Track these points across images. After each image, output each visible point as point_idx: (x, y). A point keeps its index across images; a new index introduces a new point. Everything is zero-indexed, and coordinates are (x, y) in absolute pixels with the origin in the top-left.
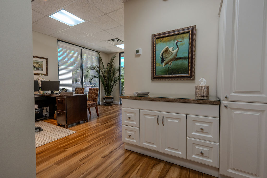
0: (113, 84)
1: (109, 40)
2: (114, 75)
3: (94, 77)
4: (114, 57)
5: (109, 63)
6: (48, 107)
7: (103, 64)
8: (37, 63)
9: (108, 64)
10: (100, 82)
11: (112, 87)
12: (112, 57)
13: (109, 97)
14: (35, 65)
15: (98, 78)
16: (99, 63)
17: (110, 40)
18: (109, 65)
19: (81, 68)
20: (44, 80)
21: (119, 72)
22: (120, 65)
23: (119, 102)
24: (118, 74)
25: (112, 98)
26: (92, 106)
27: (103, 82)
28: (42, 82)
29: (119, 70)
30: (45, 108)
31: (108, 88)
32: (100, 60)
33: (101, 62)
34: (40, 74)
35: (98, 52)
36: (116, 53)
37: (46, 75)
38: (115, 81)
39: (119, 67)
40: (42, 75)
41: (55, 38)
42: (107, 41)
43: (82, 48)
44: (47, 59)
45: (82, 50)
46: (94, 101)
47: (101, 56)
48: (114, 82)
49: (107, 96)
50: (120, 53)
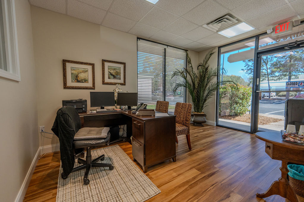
0: (207, 95)
1: (208, 24)
2: (208, 82)
3: (179, 85)
4: (211, 54)
5: (200, 65)
6: (126, 126)
7: (192, 66)
8: (114, 69)
9: (198, 67)
10: (187, 92)
11: (205, 100)
12: (207, 55)
13: (200, 113)
14: (112, 72)
15: (184, 86)
16: (187, 66)
17: (212, 22)
18: (200, 67)
19: (164, 74)
20: (121, 91)
21: (216, 77)
22: (218, 66)
23: (215, 123)
24: (214, 80)
25: (204, 115)
26: (181, 132)
27: (192, 92)
28: (119, 94)
29: (217, 74)
30: (122, 126)
31: (198, 101)
32: (188, 61)
33: (189, 64)
34: (117, 83)
35: (186, 51)
36: (214, 48)
37: (124, 84)
38: (210, 91)
39: (217, 70)
40: (119, 85)
41: (134, 35)
42: (205, 26)
43: (166, 47)
44: (124, 64)
45: (165, 49)
46: (184, 125)
47: (189, 55)
48: (208, 93)
49: (196, 113)
50: (220, 47)
